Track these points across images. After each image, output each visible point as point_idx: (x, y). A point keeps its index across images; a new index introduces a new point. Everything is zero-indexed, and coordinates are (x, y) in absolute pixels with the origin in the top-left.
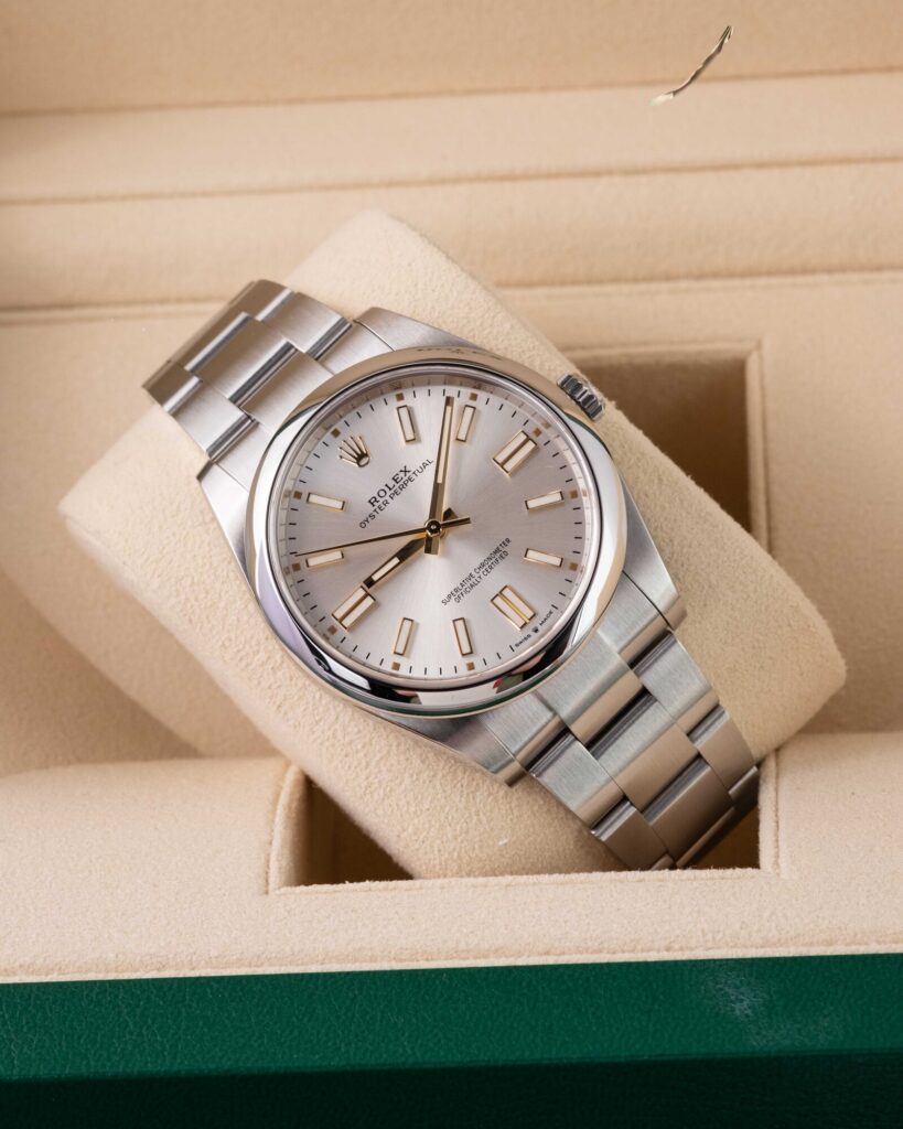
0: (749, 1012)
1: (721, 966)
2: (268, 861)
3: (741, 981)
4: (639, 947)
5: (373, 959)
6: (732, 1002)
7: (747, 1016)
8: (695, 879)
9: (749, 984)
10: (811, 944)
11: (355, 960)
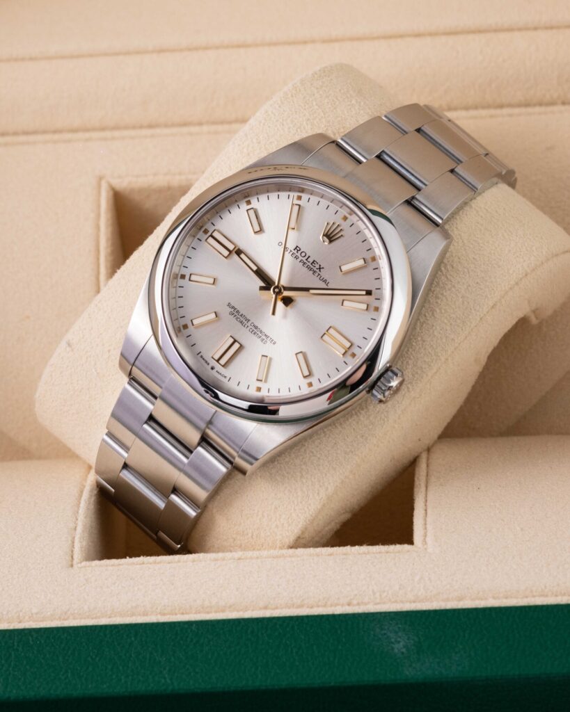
0: (404, 650)
1: (385, 617)
2: (73, 542)
3: (399, 628)
4: (329, 603)
5: (145, 614)
6: (392, 643)
7: (403, 653)
8: (368, 553)
9: (404, 630)
10: (448, 600)
11: (133, 615)
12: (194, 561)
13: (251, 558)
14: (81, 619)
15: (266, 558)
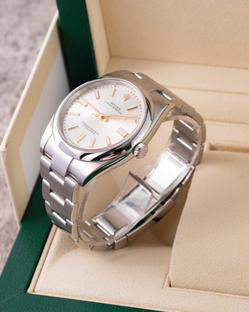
12: (210, 294)
13: (232, 297)
14: (162, 309)
15: (238, 298)
